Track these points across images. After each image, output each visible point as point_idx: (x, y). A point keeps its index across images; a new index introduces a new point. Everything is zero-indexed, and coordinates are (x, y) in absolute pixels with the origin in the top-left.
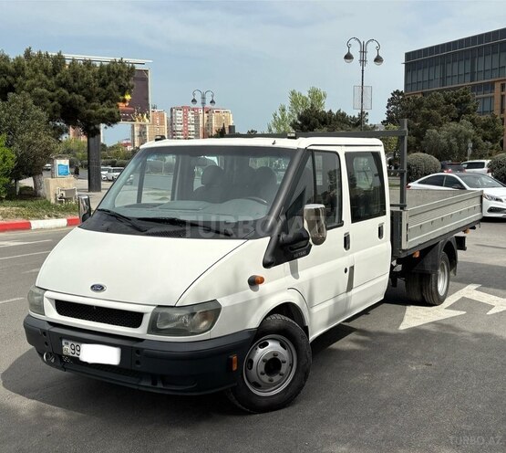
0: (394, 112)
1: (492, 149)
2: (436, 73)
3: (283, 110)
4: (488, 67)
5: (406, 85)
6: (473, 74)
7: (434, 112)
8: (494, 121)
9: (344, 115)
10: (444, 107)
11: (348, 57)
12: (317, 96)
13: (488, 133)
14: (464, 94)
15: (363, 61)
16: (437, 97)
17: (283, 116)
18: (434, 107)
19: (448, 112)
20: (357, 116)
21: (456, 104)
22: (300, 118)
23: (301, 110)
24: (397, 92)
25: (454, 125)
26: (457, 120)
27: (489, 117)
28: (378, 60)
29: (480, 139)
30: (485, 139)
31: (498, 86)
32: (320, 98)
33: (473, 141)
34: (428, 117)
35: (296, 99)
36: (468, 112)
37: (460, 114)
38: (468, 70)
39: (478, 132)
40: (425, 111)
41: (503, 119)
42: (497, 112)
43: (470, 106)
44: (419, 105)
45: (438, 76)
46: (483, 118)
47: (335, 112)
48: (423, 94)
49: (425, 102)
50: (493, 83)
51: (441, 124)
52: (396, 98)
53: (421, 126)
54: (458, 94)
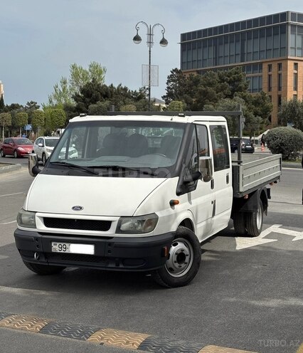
0: (173, 88)
1: (263, 123)
2: (209, 53)
3: (65, 83)
4: (257, 49)
5: (182, 63)
6: (243, 54)
7: (210, 89)
8: (264, 98)
9: (126, 89)
10: (219, 85)
11: (137, 38)
12: (97, 70)
13: (259, 109)
14: (236, 73)
15: (150, 43)
16: (212, 76)
17: (64, 89)
18: (210, 84)
19: (222, 89)
20: (138, 91)
21: (229, 83)
22: (83, 91)
23: (82, 83)
24: (176, 70)
25: (228, 101)
26: (231, 97)
27: (259, 94)
28: (164, 42)
29: (251, 115)
30: (256, 114)
31: (265, 67)
32: (100, 73)
33: (246, 116)
34: (205, 94)
35: (76, 73)
36: (240, 89)
37: (233, 91)
38: (239, 51)
39: (250, 108)
40: (202, 88)
41: (270, 96)
42: (265, 90)
43: (242, 85)
44: (196, 82)
45: (212, 56)
46: (254, 95)
47: (116, 86)
48: (198, 72)
49: (202, 80)
50: (261, 64)
51: (216, 101)
52: (176, 76)
53: (198, 101)
54: (230, 73)
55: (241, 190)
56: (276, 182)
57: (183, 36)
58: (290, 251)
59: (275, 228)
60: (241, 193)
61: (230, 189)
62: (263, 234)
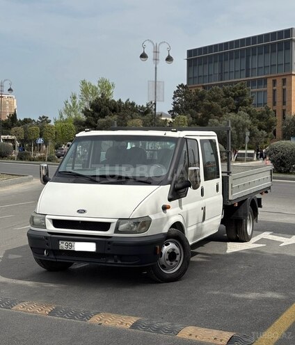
0: (179, 103)
1: (267, 137)
2: (215, 69)
3: (74, 98)
4: (261, 65)
5: (189, 79)
6: (248, 70)
7: (215, 104)
8: (268, 113)
9: (133, 104)
10: (224, 100)
11: (144, 56)
12: (105, 86)
13: (263, 123)
14: (241, 88)
15: (156, 60)
16: (217, 91)
17: (74, 104)
18: (215, 99)
19: (227, 104)
20: (145, 106)
21: (235, 97)
22: (92, 106)
23: (92, 98)
24: (181, 85)
25: (232, 115)
26: (235, 111)
27: (263, 109)
28: (169, 59)
29: (256, 128)
30: (260, 128)
31: (270, 82)
32: (109, 88)
33: (250, 130)
34: (210, 108)
35: (86, 89)
36: (245, 104)
37: (238, 106)
38: (244, 67)
39: (254, 123)
40: (207, 103)
41: (275, 111)
42: (270, 105)
43: (246, 99)
44: (202, 97)
45: (217, 71)
46: (258, 109)
47: (124, 101)
48: (204, 87)
49: (207, 95)
50: (265, 80)
51: (220, 115)
52: (182, 91)
53: (203, 116)
54: (235, 88)
55: (230, 198)
56: (266, 192)
57: (190, 53)
58: (275, 255)
59: (267, 235)
60: (230, 201)
61: (219, 197)
62: (254, 240)
